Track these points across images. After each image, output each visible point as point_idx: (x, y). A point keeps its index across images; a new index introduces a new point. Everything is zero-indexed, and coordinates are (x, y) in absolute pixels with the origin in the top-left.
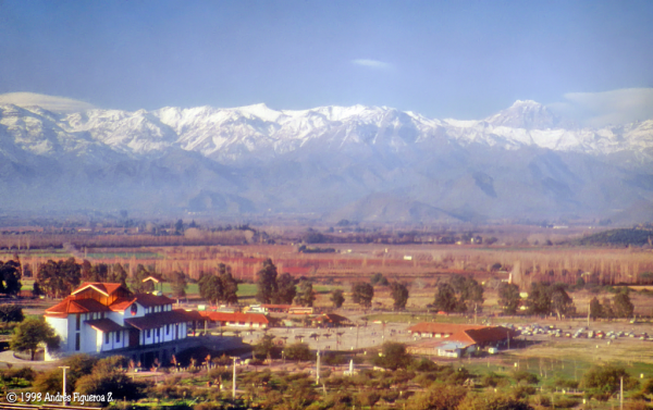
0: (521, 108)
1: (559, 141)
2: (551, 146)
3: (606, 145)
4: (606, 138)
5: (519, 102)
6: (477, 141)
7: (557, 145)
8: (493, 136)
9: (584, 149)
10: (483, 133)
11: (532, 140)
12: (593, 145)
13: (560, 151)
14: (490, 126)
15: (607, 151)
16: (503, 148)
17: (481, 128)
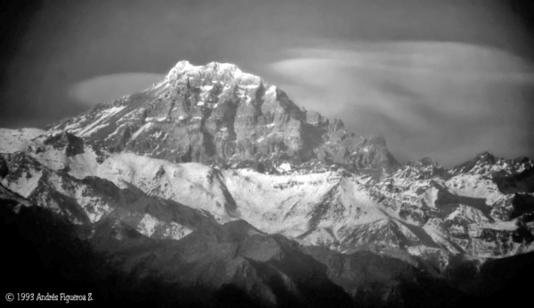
0: (192, 89)
1: (320, 211)
2: (294, 227)
3: (474, 232)
4: (479, 204)
5: (185, 69)
6: (42, 201)
7: (313, 226)
8: (99, 187)
9: (404, 242)
10: (64, 173)
11: (230, 203)
12: (432, 230)
13: (322, 248)
14: (90, 154)
15: (481, 254)
16: (132, 233)
17: (56, 158)
